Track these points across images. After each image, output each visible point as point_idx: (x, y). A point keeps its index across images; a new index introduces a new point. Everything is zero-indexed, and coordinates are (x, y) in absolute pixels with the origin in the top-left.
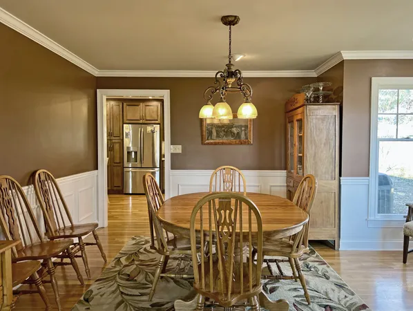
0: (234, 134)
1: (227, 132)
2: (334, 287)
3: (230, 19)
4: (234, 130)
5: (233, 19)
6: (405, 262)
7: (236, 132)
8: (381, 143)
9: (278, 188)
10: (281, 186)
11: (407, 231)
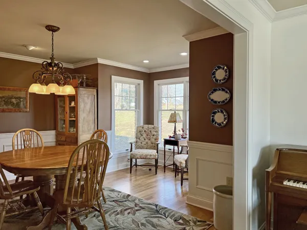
0: (14, 103)
1: (7, 102)
2: (110, 192)
3: (55, 28)
4: (14, 100)
5: (57, 28)
6: (131, 173)
7: (15, 102)
8: (116, 111)
9: (49, 143)
10: (51, 142)
11: (132, 156)
